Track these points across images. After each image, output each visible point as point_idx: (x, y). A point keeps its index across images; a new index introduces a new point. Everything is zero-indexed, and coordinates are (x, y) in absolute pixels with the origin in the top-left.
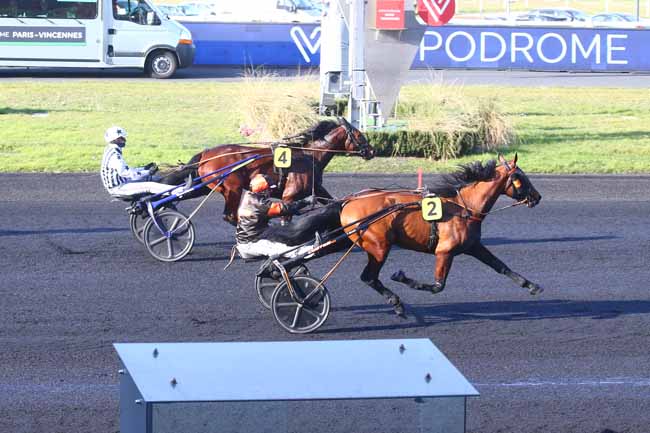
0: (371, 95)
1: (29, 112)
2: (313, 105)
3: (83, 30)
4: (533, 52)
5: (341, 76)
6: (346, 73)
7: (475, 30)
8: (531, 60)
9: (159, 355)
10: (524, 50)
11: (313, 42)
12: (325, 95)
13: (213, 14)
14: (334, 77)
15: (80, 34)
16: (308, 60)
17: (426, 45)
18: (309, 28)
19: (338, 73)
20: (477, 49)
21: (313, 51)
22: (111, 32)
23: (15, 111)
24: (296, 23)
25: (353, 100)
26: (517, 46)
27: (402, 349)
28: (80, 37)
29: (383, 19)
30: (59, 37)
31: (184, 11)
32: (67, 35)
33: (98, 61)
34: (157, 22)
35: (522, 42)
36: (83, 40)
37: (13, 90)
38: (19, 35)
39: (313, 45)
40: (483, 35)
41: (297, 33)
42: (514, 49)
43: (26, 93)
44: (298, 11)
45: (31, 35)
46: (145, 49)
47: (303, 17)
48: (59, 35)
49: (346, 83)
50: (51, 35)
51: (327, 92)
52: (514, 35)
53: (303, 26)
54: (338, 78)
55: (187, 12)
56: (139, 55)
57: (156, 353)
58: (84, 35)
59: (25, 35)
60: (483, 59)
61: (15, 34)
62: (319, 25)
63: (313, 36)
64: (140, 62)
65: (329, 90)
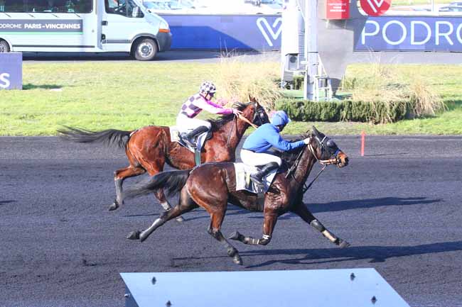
0: (323, 73)
1: (46, 87)
2: (276, 81)
3: (81, 22)
4: (453, 36)
5: (298, 57)
6: (302, 55)
7: (406, 19)
8: (451, 43)
9: (157, 282)
10: (446, 35)
11: (275, 30)
12: (285, 72)
13: (193, 8)
14: (293, 58)
15: (79, 25)
16: (271, 44)
17: (366, 32)
18: (271, 18)
19: (296, 54)
20: (407, 35)
21: (275, 37)
22: (104, 23)
23: (36, 87)
24: (260, 15)
25: (308, 77)
26: (440, 32)
27: (353, 276)
28: (79, 27)
29: (331, 11)
30: (61, 27)
31: (169, 6)
32: (68, 26)
33: (93, 47)
34: (141, 15)
35: (444, 29)
36: (81, 30)
37: (33, 70)
38: (30, 26)
39: (275, 32)
40: (413, 23)
41: (262, 23)
42: (438, 34)
43: (45, 72)
44: (262, 5)
45: (39, 26)
46: (131, 37)
47: (266, 10)
48: (62, 26)
49: (302, 62)
50: (55, 26)
51: (287, 70)
52: (437, 23)
53: (267, 17)
54: (295, 59)
55: (172, 7)
56: (126, 42)
57: (154, 280)
58: (82, 26)
59: (34, 26)
60: (413, 43)
61: (26, 26)
62: (280, 16)
63: (275, 25)
64: (127, 48)
65: (289, 69)
